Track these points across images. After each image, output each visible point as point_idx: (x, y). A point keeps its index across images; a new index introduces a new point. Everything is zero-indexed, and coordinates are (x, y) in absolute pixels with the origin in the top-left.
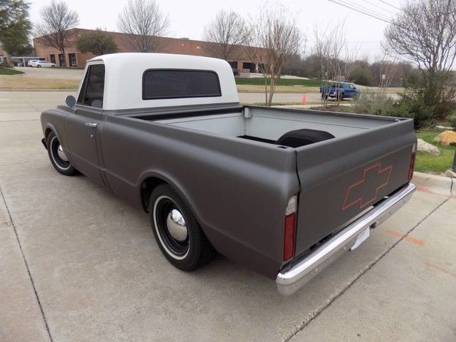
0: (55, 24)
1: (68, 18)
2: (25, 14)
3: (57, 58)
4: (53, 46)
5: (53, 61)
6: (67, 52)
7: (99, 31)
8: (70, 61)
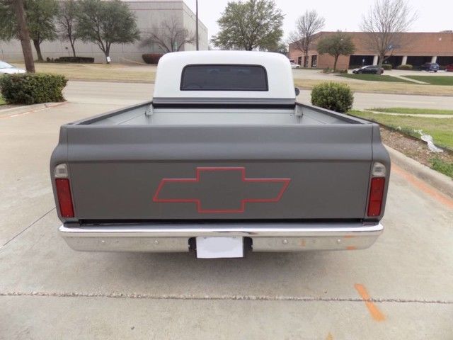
0: (304, 30)
1: (316, 23)
2: (280, 24)
3: (303, 60)
4: (299, 49)
5: (300, 63)
6: (310, 54)
7: (339, 33)
8: (312, 62)
